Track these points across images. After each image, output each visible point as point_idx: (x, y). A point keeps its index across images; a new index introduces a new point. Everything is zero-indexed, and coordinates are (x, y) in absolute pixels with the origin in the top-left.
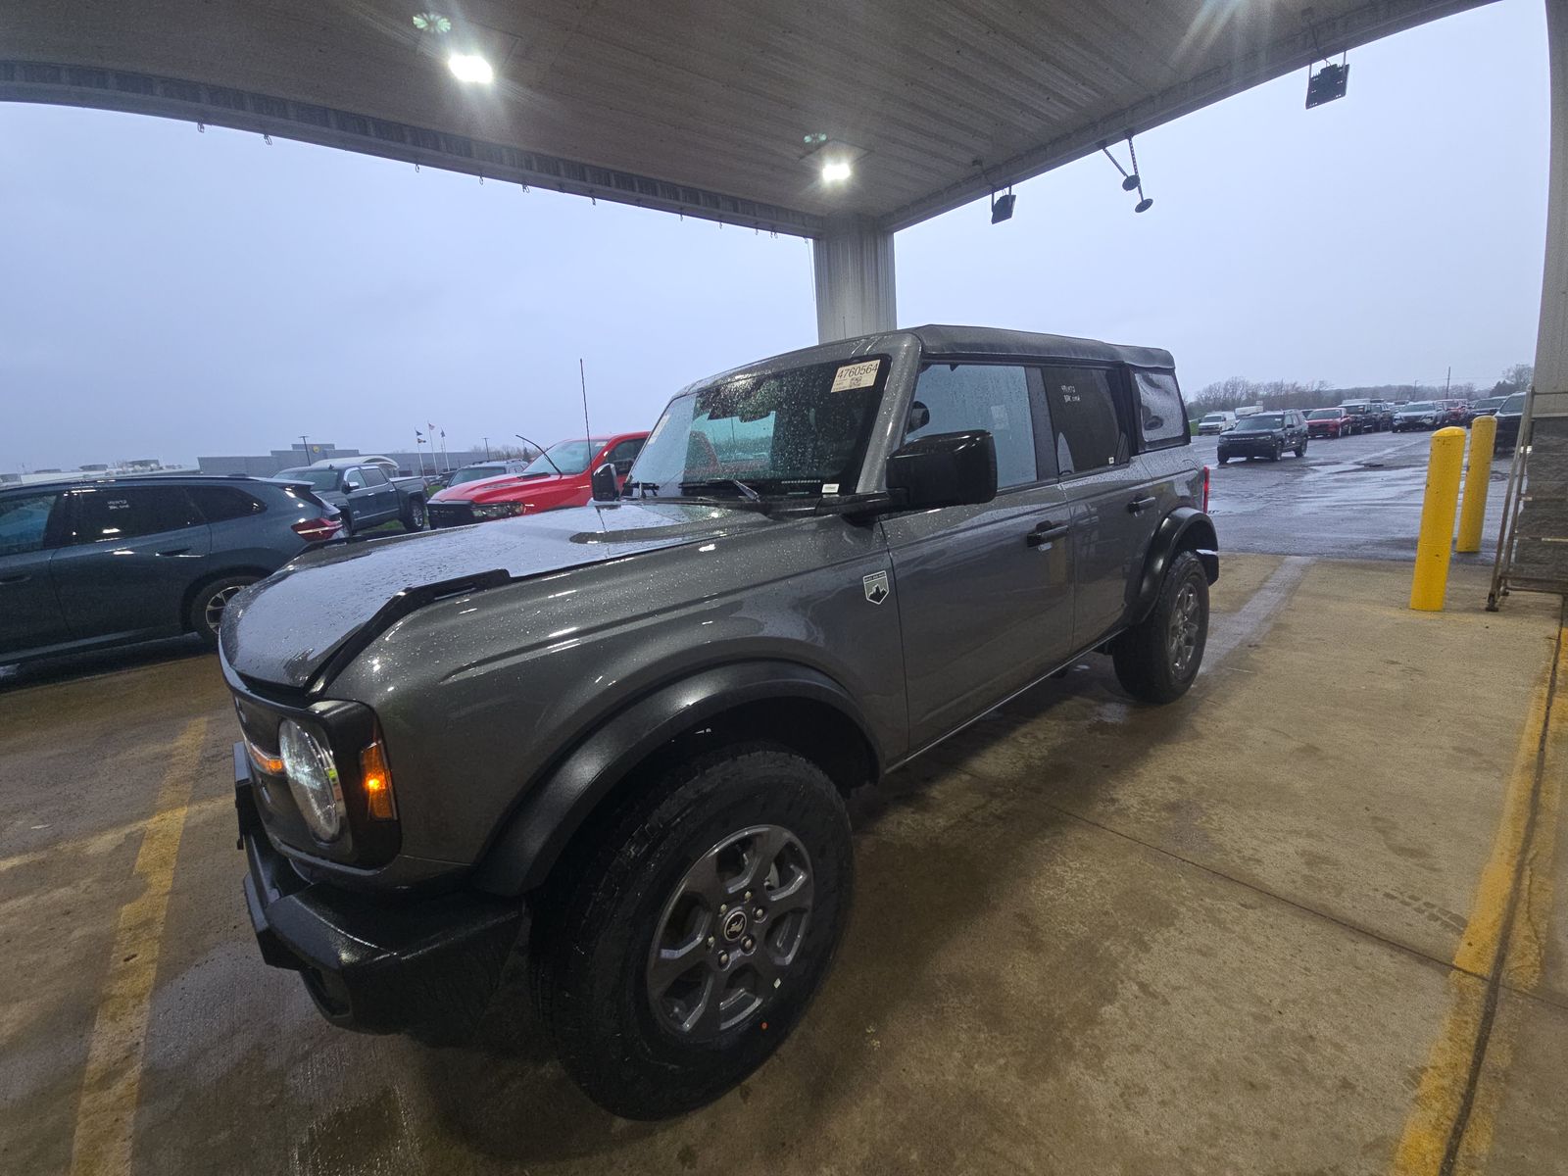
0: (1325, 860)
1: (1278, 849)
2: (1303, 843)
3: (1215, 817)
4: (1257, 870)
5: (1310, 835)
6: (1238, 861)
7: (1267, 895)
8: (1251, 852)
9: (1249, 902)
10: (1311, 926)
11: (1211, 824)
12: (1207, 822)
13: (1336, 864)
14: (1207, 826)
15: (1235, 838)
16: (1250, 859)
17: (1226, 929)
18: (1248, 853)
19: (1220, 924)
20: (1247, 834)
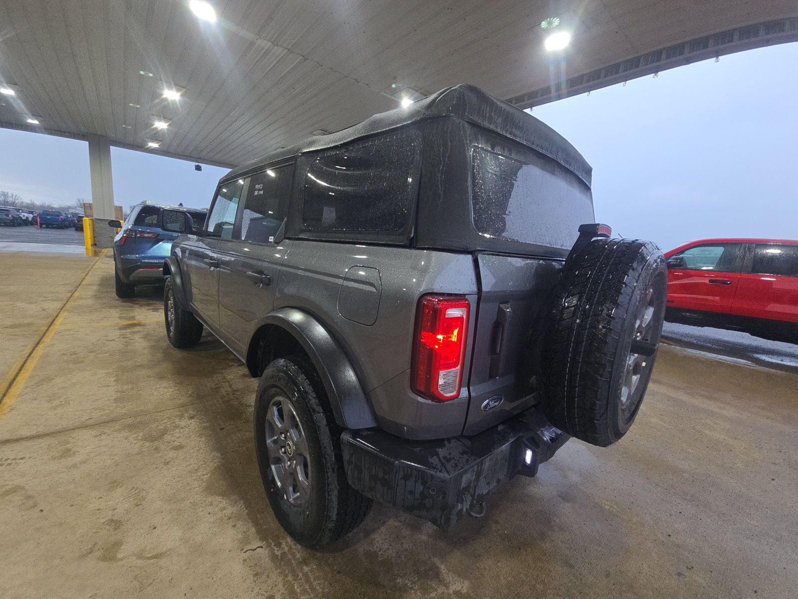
0: (61, 457)
1: (89, 447)
2: (76, 459)
3: (135, 442)
4: (94, 433)
5: (75, 466)
6: (105, 431)
7: (84, 426)
8: (102, 438)
9: (90, 420)
10: (59, 427)
11: (133, 438)
12: (137, 437)
13: (54, 458)
14: (135, 436)
15: (116, 439)
16: (101, 435)
17: (93, 409)
18: (103, 437)
19: (95, 409)
20: (111, 445)
